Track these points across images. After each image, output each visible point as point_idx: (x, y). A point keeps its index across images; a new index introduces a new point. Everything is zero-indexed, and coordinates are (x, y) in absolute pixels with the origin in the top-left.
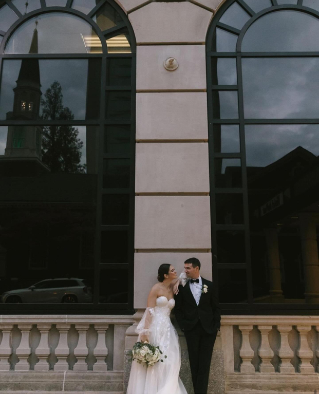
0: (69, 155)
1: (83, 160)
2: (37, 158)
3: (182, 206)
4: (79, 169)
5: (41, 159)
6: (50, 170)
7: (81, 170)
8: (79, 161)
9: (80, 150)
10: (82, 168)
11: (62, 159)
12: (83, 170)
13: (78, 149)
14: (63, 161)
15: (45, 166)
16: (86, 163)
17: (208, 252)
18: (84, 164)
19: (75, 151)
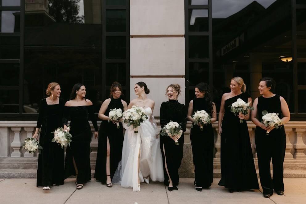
0: (69, 8)
1: (81, 13)
2: (45, 11)
3: (164, 45)
4: (78, 19)
5: (48, 12)
6: (55, 21)
7: (80, 21)
8: (78, 13)
9: (79, 4)
10: (80, 19)
11: (64, 11)
12: (81, 20)
13: (77, 2)
14: (64, 14)
15: (52, 18)
16: (84, 15)
17: (182, 78)
18: (82, 16)
19: (74, 5)
